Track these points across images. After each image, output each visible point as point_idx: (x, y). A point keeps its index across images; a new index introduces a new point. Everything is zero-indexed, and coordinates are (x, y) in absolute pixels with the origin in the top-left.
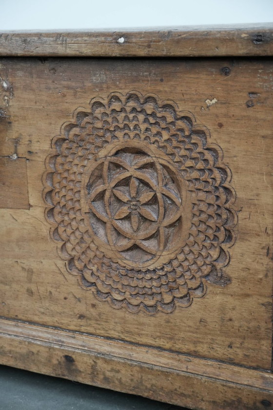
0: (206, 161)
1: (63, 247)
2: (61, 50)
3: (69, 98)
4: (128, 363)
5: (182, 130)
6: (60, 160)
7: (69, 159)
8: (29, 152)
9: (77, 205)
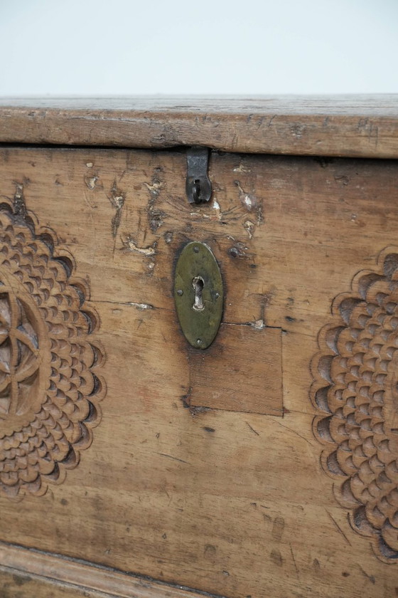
1: (346, 487)
2: (367, 147)
3: (371, 230)
6: (346, 335)
7: (367, 334)
8: (289, 318)
9: (377, 416)
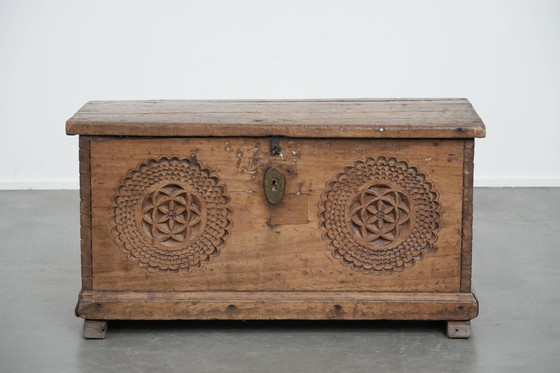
0: (425, 189)
1: (332, 243)
2: (342, 134)
3: (339, 159)
4: (378, 302)
5: (411, 174)
6: (331, 194)
7: (339, 192)
8: (310, 191)
9: (342, 219)
